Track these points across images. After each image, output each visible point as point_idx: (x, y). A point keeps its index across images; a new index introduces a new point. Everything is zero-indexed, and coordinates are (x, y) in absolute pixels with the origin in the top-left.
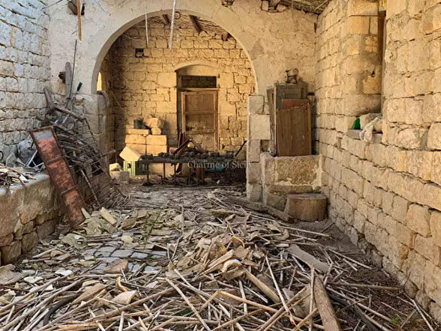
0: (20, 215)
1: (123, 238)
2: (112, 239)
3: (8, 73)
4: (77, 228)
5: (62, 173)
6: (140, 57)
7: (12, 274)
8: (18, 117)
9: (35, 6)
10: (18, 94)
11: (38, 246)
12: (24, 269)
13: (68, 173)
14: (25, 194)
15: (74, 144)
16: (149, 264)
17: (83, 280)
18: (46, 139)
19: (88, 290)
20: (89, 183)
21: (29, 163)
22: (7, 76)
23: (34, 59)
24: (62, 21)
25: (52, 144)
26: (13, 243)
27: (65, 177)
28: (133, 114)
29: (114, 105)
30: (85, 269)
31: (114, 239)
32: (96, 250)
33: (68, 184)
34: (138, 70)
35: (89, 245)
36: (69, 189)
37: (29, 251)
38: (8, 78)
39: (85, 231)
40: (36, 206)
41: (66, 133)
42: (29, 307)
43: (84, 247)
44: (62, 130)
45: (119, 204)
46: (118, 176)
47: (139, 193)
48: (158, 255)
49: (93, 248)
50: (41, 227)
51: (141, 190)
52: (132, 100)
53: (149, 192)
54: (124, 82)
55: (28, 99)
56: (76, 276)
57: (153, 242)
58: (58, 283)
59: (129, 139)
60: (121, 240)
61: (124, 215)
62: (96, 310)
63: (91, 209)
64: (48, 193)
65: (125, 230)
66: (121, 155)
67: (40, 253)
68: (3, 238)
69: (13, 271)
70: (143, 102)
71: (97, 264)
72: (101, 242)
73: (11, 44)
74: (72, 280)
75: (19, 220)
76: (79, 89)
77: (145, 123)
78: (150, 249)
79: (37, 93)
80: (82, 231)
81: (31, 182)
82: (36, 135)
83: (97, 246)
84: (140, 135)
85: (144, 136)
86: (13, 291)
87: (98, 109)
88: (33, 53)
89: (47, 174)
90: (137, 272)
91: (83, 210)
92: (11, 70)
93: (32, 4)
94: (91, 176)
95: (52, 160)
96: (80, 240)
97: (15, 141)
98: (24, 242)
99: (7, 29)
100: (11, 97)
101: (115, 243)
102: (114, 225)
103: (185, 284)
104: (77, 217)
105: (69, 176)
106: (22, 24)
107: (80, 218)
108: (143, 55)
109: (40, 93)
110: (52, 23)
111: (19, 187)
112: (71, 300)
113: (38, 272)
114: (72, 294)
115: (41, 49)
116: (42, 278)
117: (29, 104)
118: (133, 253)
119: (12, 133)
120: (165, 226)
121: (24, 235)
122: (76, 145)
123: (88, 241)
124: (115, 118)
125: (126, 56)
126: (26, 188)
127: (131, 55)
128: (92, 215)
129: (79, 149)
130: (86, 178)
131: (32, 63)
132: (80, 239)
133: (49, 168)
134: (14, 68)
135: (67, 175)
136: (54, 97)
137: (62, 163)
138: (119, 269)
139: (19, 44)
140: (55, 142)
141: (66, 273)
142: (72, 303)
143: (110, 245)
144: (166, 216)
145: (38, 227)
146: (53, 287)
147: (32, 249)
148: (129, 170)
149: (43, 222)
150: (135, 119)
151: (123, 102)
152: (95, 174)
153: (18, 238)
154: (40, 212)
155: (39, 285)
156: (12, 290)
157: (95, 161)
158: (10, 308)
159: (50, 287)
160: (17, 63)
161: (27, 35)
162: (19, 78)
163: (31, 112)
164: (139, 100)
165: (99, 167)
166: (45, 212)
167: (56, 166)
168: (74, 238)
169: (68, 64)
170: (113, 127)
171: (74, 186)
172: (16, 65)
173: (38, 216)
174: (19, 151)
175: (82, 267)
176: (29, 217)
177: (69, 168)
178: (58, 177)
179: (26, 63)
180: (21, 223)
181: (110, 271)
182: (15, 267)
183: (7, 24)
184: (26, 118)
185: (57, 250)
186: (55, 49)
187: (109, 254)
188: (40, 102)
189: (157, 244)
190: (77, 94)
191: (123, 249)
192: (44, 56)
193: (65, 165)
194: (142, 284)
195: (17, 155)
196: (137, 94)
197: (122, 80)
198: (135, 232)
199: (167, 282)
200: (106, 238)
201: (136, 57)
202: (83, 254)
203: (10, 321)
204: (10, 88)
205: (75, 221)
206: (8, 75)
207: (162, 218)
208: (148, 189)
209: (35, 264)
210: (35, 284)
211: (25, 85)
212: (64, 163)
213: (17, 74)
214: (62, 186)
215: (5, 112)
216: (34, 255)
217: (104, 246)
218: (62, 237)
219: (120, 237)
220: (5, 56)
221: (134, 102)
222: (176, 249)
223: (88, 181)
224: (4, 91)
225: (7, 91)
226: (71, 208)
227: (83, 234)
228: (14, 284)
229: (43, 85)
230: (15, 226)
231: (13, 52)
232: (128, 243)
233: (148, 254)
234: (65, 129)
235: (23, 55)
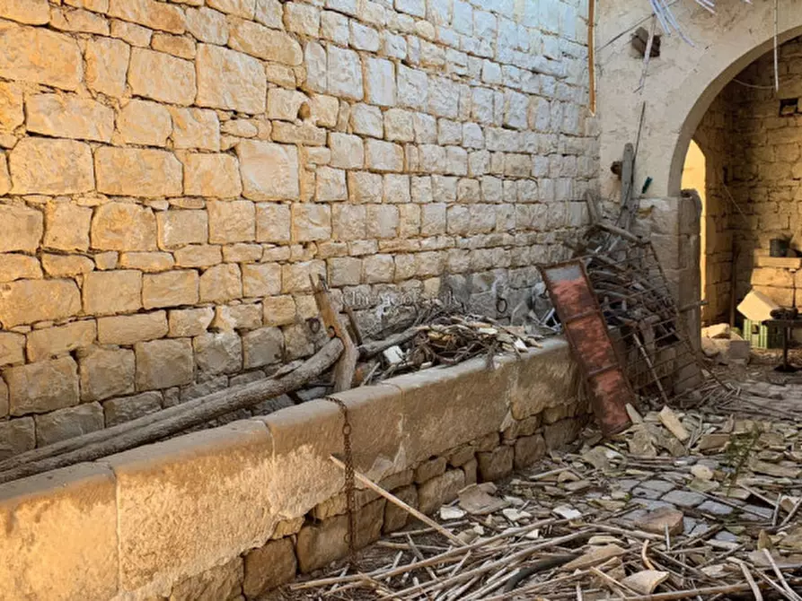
0: (512, 404)
1: (694, 469)
2: (674, 468)
3: (521, 172)
4: (615, 437)
5: (593, 340)
6: (791, 115)
7: (488, 499)
8: (536, 243)
9: (575, 55)
10: (537, 205)
11: (543, 459)
12: (510, 494)
13: (604, 340)
14: (521, 371)
15: (627, 287)
16: (729, 528)
17: (591, 532)
18: (568, 280)
19: (594, 551)
20: (648, 359)
21: (547, 319)
22: (519, 178)
23: (568, 145)
24: (621, 72)
25: (579, 288)
26: (498, 449)
27: (598, 346)
28: (771, 228)
29: (733, 213)
30: (606, 514)
31: (681, 469)
32: (638, 482)
33: (603, 358)
34: (785, 140)
35: (628, 471)
36: (605, 367)
37: (529, 466)
38: (521, 183)
39: (628, 446)
40: (543, 392)
41: (612, 268)
42: (493, 558)
43: (619, 473)
44: (605, 263)
45: (711, 403)
46: (725, 348)
47: (763, 385)
48: (755, 514)
49: (634, 478)
50: (551, 428)
51: (768, 380)
52: (769, 200)
53: (783, 385)
54: (755, 167)
55: (555, 213)
56: (585, 524)
57: (752, 486)
58: (550, 528)
59: (759, 278)
60: (689, 473)
61: (708, 425)
62: (595, 590)
63: (647, 407)
64: (565, 372)
65: (704, 454)
66: (740, 308)
67: (543, 472)
68: (480, 438)
69: (492, 495)
70: (794, 203)
71: (629, 508)
72: (652, 470)
73: (528, 124)
74: (577, 529)
75: (510, 412)
76: (645, 189)
77: (794, 245)
78: (741, 499)
79: (572, 201)
80: (622, 445)
81: (532, 351)
82: (552, 274)
83: (643, 476)
84: (781, 270)
85: (791, 270)
86: (482, 527)
87: (680, 223)
88: (566, 135)
89: (564, 339)
90: (696, 538)
91: (629, 407)
92: (526, 167)
93: (569, 53)
94: (653, 346)
95: (575, 316)
96: (616, 461)
97: (529, 281)
98: (519, 450)
99: (521, 102)
100: (523, 212)
101: (678, 476)
102: (683, 443)
103: (780, 583)
104: (615, 418)
105: (606, 345)
106: (549, 90)
107: (622, 422)
108: (796, 111)
109: (578, 201)
110: (605, 79)
111: (511, 358)
112: (560, 562)
113: (530, 503)
114: (564, 553)
115: (583, 126)
116: (529, 515)
117: (557, 220)
118: (704, 501)
119: (525, 269)
120: (786, 458)
121: (518, 437)
122: (628, 288)
123: (630, 464)
124: (735, 236)
125: (760, 116)
126: (522, 361)
127: (770, 114)
128: (646, 419)
129: (633, 297)
130: (642, 349)
131: (564, 153)
132: (615, 458)
133: (570, 330)
134: (532, 163)
135: (601, 342)
136: (603, 206)
137: (595, 322)
138: (662, 526)
139: (541, 125)
140: (585, 285)
141: (570, 514)
142: (561, 569)
143: (666, 478)
144: (796, 438)
145: (547, 427)
146: (540, 533)
147: (532, 463)
148: (755, 337)
149: (555, 420)
150: (774, 236)
151: (751, 205)
152: (660, 344)
153: (507, 442)
154: (548, 402)
155: (521, 525)
156: (481, 524)
157: (663, 319)
158: (464, 553)
159: (534, 534)
160: (537, 154)
161: (557, 106)
162: (539, 180)
163: (558, 234)
164: (784, 200)
165: (669, 331)
166: (558, 403)
167: (582, 327)
168: (604, 455)
169: (629, 148)
170: (731, 254)
171: (616, 364)
172: (535, 159)
173: (546, 409)
174: (533, 299)
175: (602, 509)
176: (528, 409)
177: (607, 331)
178: (585, 345)
179: (554, 153)
180: (514, 417)
181: (646, 527)
182: (496, 488)
183: (523, 93)
184: (549, 244)
185: (570, 471)
186: (607, 124)
187: (658, 494)
188: (577, 216)
189: (757, 492)
190: (641, 198)
191: (689, 491)
192: (588, 137)
193: (601, 325)
194: (694, 564)
195: (531, 305)
196: (782, 187)
197: (749, 162)
198: (723, 462)
199: (741, 571)
200: (663, 464)
201: (781, 116)
202: (611, 487)
203: (457, 573)
204: (524, 197)
205: (612, 425)
206: (522, 175)
207: (785, 441)
208: (783, 378)
209: (529, 490)
210: (516, 524)
211: (551, 191)
212: (598, 323)
213: (535, 173)
214: (591, 361)
215: (514, 235)
216: (532, 474)
217: (654, 478)
218: (586, 451)
219: (689, 467)
220: (517, 146)
221: (773, 204)
222: (794, 510)
223: (645, 355)
224: (513, 203)
225: (517, 202)
226: (606, 400)
227: (621, 451)
228: (485, 515)
229: (584, 186)
230: (501, 421)
231: (532, 137)
232: (700, 480)
233: (735, 508)
234: (611, 262)
235: (547, 141)
